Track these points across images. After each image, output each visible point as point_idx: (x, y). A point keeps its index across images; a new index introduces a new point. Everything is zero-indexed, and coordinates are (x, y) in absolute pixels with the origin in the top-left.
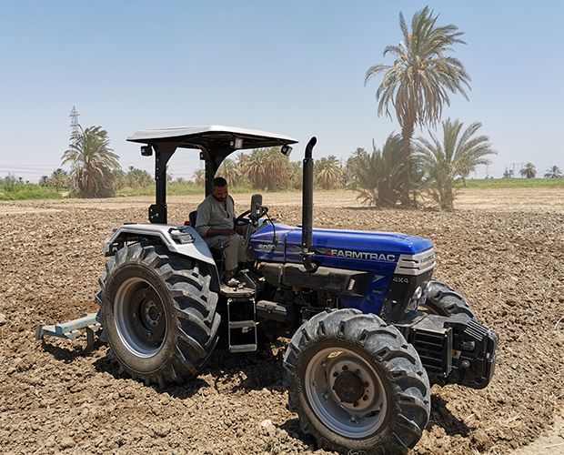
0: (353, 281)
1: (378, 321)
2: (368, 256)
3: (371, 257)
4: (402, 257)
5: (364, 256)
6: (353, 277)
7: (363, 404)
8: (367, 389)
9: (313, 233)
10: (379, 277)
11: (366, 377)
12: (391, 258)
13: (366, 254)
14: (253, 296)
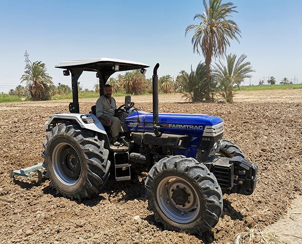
0: (181, 141)
1: (194, 161)
2: (189, 127)
3: (190, 128)
4: (206, 127)
5: (186, 127)
6: (181, 138)
7: (188, 205)
8: (189, 197)
9: (159, 116)
10: (194, 138)
11: (189, 191)
12: (200, 128)
13: (187, 126)
14: (127, 150)
